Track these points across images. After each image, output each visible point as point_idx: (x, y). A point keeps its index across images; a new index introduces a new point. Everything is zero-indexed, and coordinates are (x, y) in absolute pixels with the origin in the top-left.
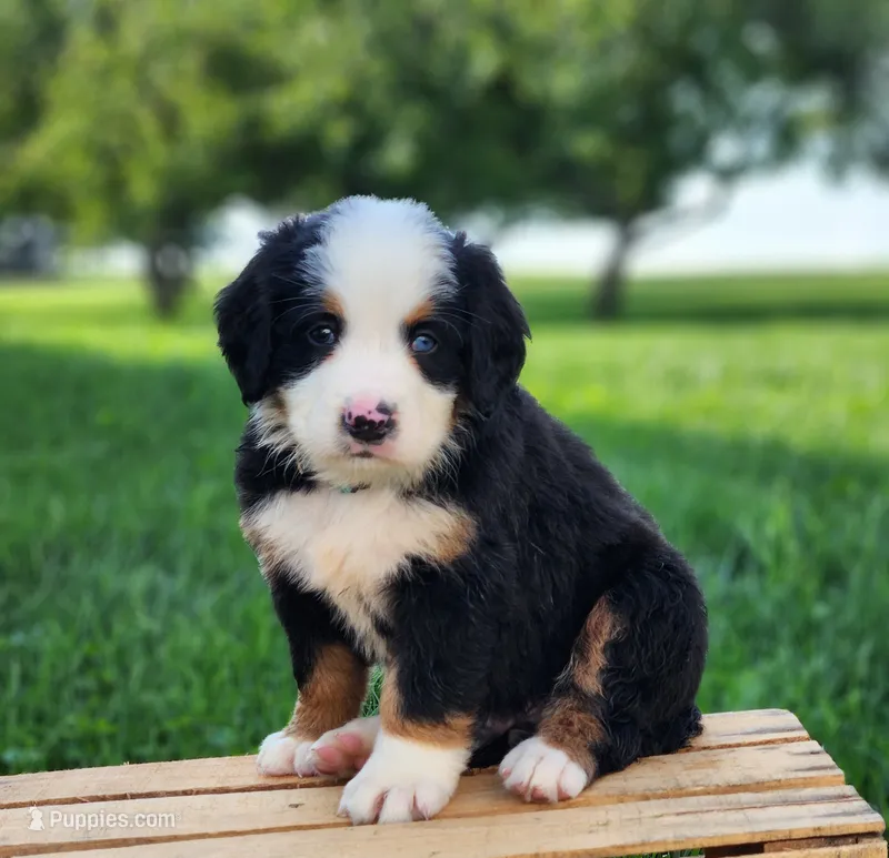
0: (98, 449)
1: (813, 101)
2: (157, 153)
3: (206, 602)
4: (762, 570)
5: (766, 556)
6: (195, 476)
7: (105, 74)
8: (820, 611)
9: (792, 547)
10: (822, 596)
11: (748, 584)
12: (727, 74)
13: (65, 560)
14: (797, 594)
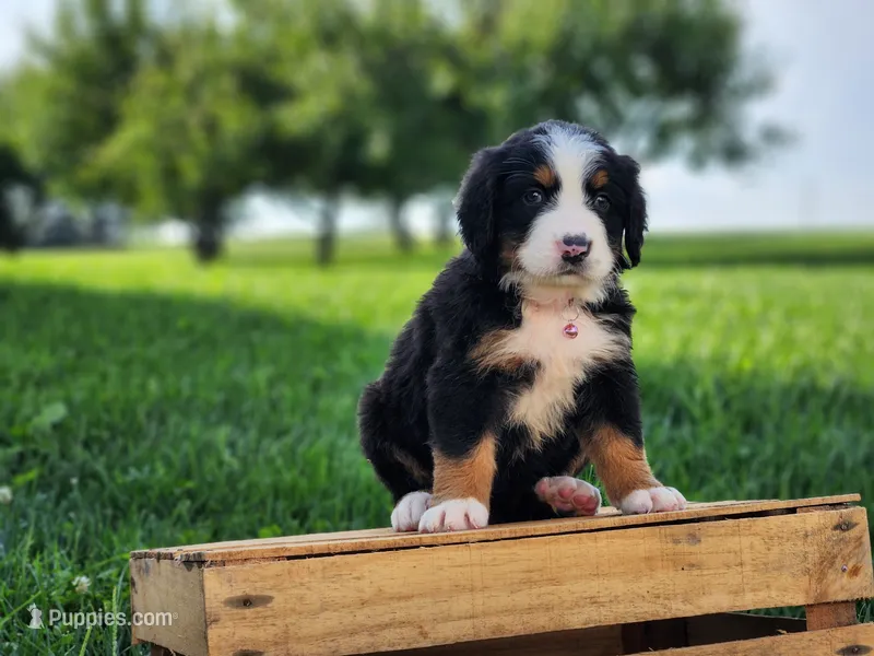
0: (182, 344)
3: (273, 448)
4: (693, 421)
5: (697, 412)
6: (254, 362)
7: (164, 94)
9: (716, 405)
10: (744, 441)
11: (685, 431)
13: (162, 420)
14: (724, 437)
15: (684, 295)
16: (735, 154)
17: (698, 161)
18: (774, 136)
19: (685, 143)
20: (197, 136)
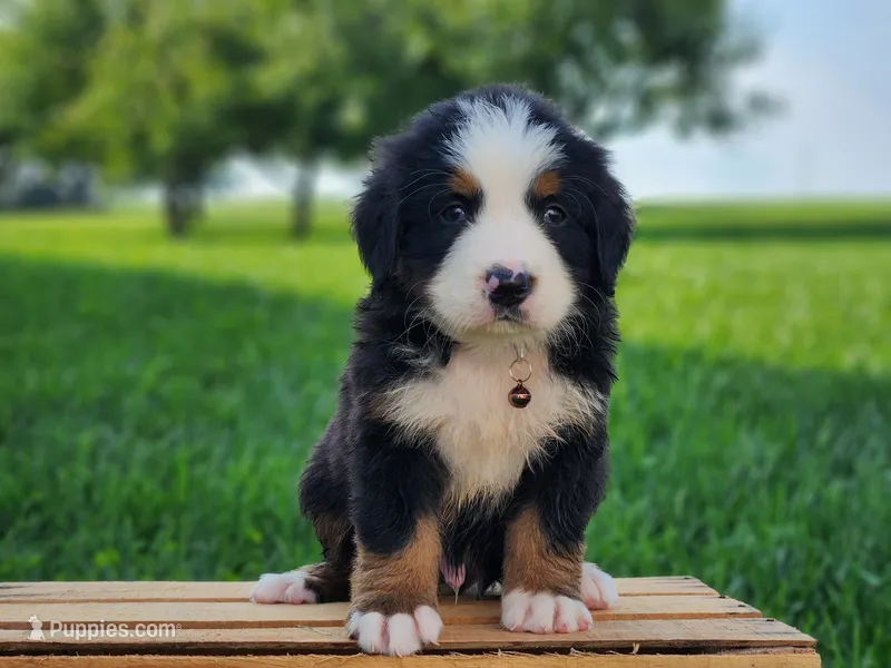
1: (667, 76)
2: (170, 109)
8: (648, 462)
10: (649, 451)
12: (599, 56)
16: (720, 122)
17: (684, 129)
18: (761, 104)
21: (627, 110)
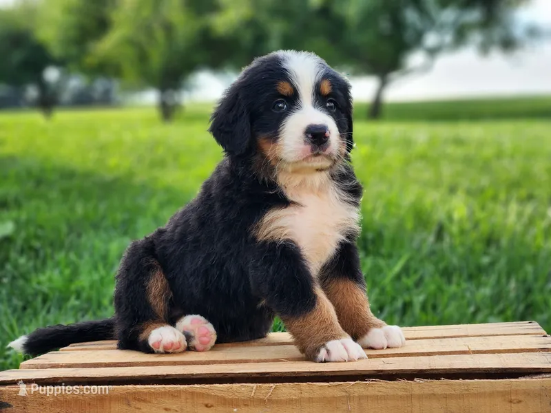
15: (459, 142)
16: (508, 44)
17: (484, 49)
18: (534, 33)
19: (476, 37)
20: (160, 35)
21: (448, 38)
